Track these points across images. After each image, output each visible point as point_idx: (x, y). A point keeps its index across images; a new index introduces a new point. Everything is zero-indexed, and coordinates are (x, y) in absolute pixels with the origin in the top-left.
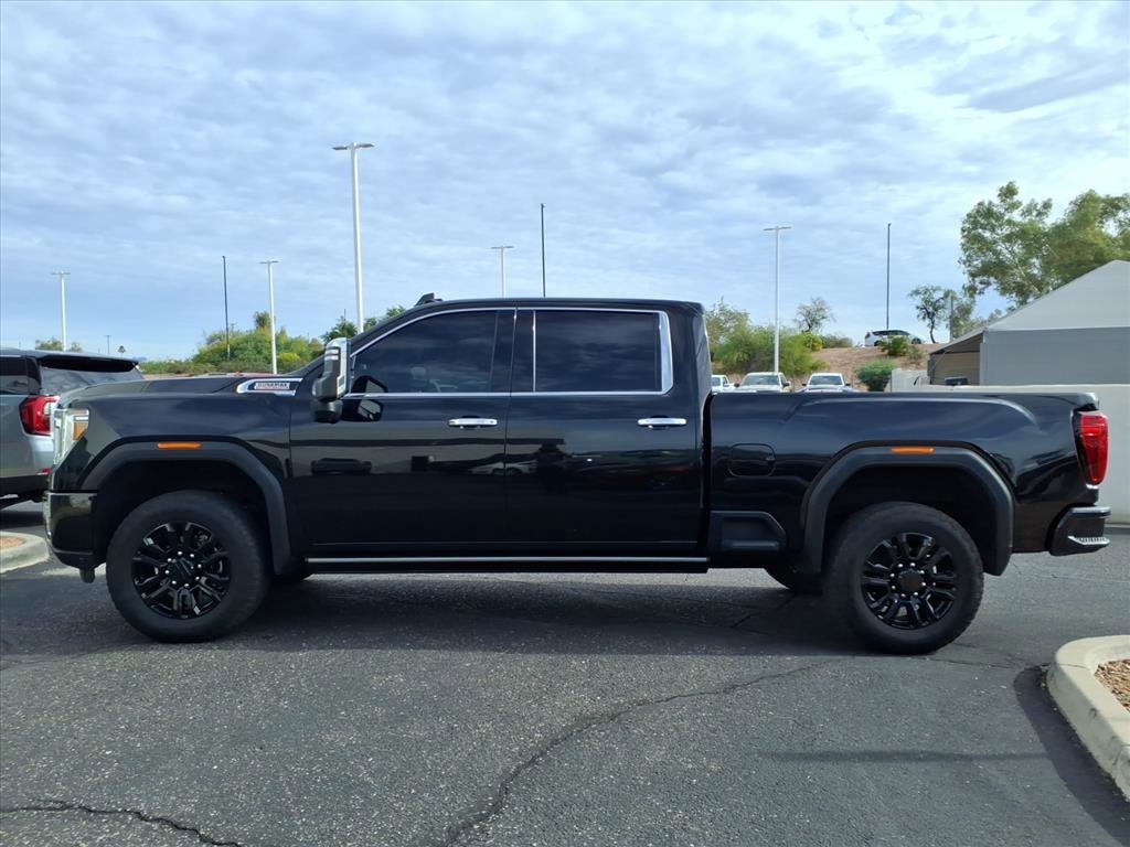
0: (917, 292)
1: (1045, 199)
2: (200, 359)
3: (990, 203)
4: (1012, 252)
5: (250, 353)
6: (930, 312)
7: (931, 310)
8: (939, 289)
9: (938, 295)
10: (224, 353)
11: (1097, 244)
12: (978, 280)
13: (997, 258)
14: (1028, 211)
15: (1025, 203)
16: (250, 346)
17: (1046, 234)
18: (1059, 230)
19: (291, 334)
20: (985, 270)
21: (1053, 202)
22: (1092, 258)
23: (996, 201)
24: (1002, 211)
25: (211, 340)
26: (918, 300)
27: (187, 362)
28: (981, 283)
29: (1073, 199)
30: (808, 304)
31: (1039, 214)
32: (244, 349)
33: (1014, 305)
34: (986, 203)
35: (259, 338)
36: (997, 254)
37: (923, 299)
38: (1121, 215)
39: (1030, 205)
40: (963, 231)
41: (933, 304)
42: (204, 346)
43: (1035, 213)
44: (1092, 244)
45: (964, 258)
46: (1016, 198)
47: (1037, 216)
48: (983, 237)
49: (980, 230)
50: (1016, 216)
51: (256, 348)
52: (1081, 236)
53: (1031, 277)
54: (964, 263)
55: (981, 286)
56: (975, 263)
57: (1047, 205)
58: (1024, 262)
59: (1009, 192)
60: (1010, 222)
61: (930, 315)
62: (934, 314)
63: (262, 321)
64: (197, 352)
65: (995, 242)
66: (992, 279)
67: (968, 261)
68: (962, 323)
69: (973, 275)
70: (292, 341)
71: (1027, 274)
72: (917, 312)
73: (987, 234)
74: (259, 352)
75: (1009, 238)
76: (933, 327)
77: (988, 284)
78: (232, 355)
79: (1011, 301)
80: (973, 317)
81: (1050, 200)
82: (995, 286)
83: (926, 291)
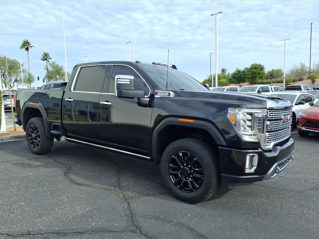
63: (223, 71)
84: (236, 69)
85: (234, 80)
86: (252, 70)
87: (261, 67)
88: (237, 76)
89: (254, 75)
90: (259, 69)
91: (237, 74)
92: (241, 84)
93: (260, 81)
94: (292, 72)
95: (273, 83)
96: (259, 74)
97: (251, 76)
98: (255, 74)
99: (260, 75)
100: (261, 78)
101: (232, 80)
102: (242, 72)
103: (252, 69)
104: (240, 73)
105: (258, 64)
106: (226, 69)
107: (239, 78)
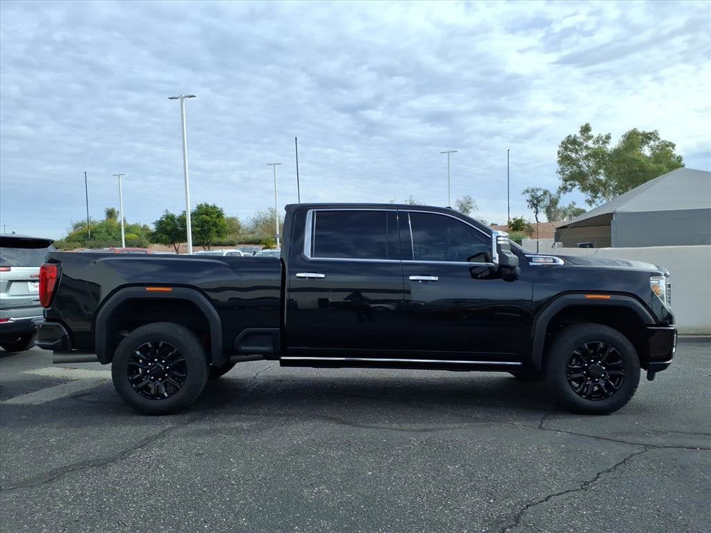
0: (527, 191)
1: (607, 134)
2: (70, 239)
3: (575, 136)
4: (588, 166)
5: (104, 235)
6: (535, 203)
7: (535, 202)
8: (540, 189)
9: (540, 193)
10: (85, 234)
11: (640, 161)
12: (568, 183)
13: (580, 170)
14: (598, 141)
15: (596, 136)
16: (103, 230)
17: (609, 155)
18: (617, 152)
19: (131, 222)
20: (573, 177)
21: (611, 135)
22: (638, 169)
23: (579, 135)
24: (582, 140)
25: (76, 227)
26: (528, 196)
27: (61, 241)
28: (570, 185)
29: (624, 134)
30: (461, 199)
31: (604, 142)
32: (99, 232)
33: (590, 198)
34: (573, 136)
35: (109, 224)
36: (579, 167)
37: (531, 196)
38: (652, 143)
39: (598, 137)
40: (559, 153)
41: (537, 198)
42: (71, 230)
43: (601, 142)
44: (637, 161)
45: (560, 170)
46: (590, 133)
47: (602, 144)
48: (571, 157)
49: (569, 153)
50: (590, 143)
51: (108, 231)
52: (630, 155)
53: (599, 181)
54: (560, 173)
55: (570, 187)
56: (566, 173)
57: (608, 137)
58: (596, 172)
59: (586, 129)
60: (587, 147)
61: (535, 205)
62: (537, 205)
63: (111, 214)
64: (68, 235)
65: (578, 160)
66: (577, 183)
67: (562, 172)
68: (552, 210)
69: (566, 180)
70: (132, 226)
71: (598, 179)
72: (528, 203)
73: (573, 155)
74: (110, 235)
75: (586, 157)
76: (537, 213)
77: (575, 185)
78: (92, 236)
79: (588, 195)
80: (559, 206)
81: (610, 134)
82: (578, 187)
83: (533, 191)
84: (165, 214)
85: (164, 237)
86: (201, 217)
87: (217, 212)
88: (168, 228)
89: (206, 227)
90: (215, 216)
91: (168, 224)
92: (177, 245)
93: (216, 239)
94: (257, 223)
95: (239, 244)
96: (215, 225)
97: (199, 229)
98: (207, 225)
99: (216, 227)
100: (219, 233)
101: (159, 236)
102: (178, 220)
103: (201, 214)
104: (174, 222)
105: (211, 204)
106: (116, 211)
107: (173, 233)
